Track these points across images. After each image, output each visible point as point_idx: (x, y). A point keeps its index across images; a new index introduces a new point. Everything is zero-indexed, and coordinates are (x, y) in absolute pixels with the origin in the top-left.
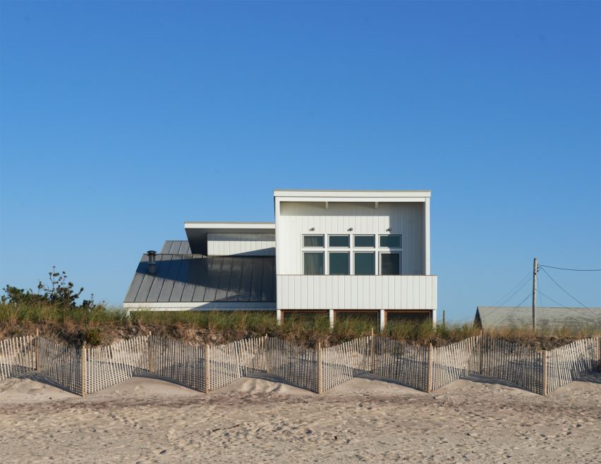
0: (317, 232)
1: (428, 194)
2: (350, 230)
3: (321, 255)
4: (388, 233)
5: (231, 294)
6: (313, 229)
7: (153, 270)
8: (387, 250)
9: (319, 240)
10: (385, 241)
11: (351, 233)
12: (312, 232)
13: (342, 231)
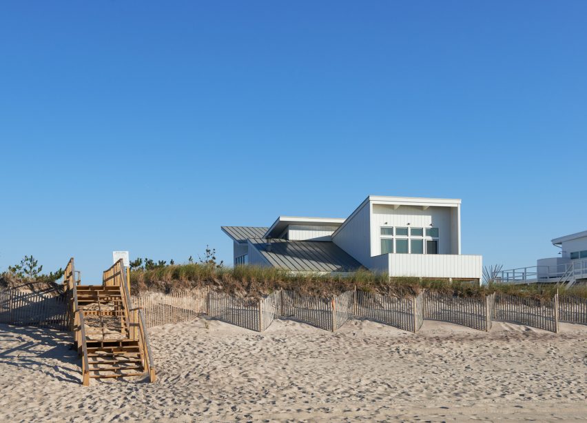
0: (388, 225)
1: (460, 202)
2: (409, 224)
3: (391, 241)
4: (431, 227)
5: (339, 267)
6: (386, 223)
7: (269, 248)
8: (430, 238)
9: (390, 231)
10: (430, 232)
11: (409, 226)
12: (386, 225)
13: (404, 225)
